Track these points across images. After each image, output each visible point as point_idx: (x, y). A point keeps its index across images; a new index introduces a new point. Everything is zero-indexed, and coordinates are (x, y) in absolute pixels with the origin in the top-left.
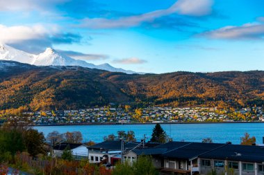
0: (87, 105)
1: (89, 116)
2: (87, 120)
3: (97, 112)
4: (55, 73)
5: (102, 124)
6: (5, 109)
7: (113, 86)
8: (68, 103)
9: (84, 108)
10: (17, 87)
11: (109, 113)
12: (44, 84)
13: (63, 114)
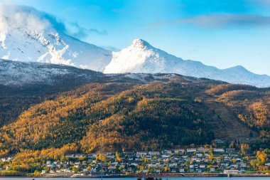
0: (176, 144)
1: (177, 161)
2: (171, 168)
3: (190, 155)
4: (131, 87)
5: (195, 176)
6: (40, 149)
7: (225, 110)
8: (144, 138)
9: (170, 148)
10: (63, 112)
11: (210, 156)
12: (109, 106)
13: (134, 158)
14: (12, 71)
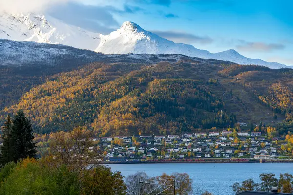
0: (196, 127)
1: (200, 146)
2: (196, 153)
3: (214, 139)
4: (138, 67)
5: (223, 161)
6: (48, 132)
7: (244, 91)
8: (161, 121)
9: (190, 131)
10: (69, 92)
11: (236, 140)
12: (118, 86)
13: (153, 142)
14: (8, 51)
